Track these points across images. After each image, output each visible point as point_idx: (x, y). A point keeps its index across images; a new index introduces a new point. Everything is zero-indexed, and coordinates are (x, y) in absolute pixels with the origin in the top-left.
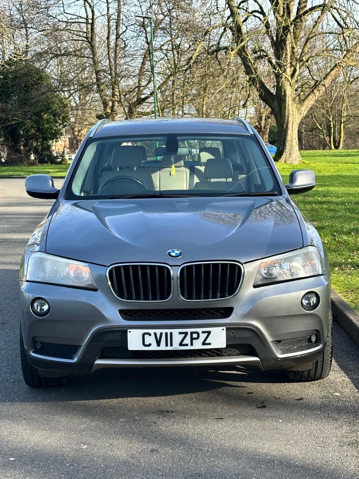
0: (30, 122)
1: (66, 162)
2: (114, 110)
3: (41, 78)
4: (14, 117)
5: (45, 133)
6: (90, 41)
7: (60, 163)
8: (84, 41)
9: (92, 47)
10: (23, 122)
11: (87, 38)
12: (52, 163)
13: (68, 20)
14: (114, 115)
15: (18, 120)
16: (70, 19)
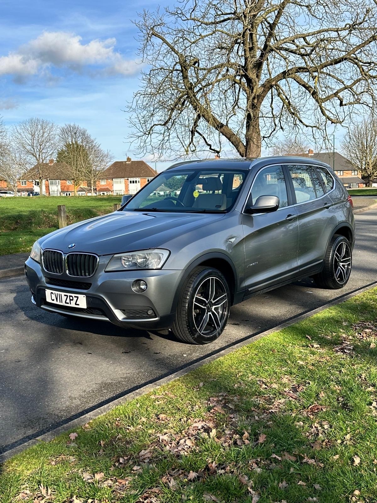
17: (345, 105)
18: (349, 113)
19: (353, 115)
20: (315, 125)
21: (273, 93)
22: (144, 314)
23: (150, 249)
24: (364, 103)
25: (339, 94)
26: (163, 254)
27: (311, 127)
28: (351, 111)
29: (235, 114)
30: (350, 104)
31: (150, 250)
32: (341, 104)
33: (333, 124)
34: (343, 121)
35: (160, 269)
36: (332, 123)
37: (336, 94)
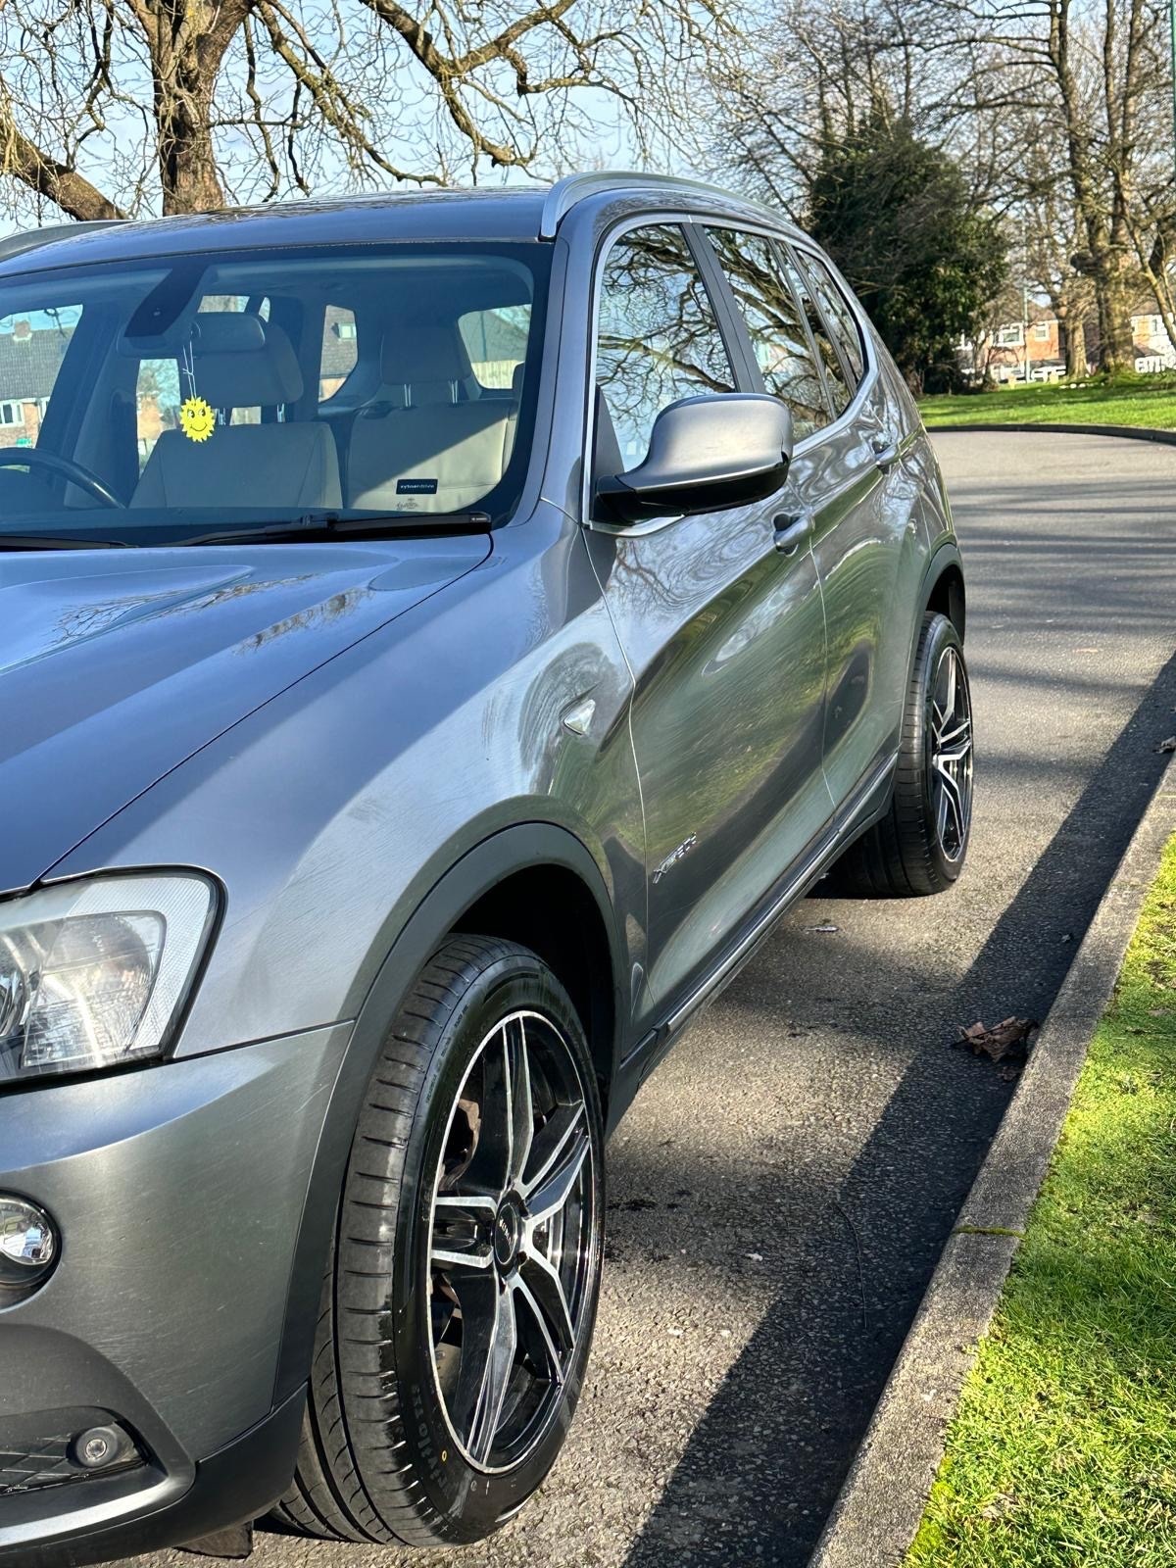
0: (903, 290)
1: (993, 387)
2: (1118, 240)
3: (933, 172)
4: (861, 279)
5: (939, 315)
6: (1057, 61)
7: (978, 390)
8: (1041, 63)
9: (1064, 80)
10: (884, 290)
11: (1050, 55)
12: (956, 392)
13: (998, 11)
14: (1119, 252)
15: (872, 288)
16: (1003, 8)
17: (538, 89)
18: (549, 124)
19: (566, 132)
20: (431, 173)
21: (254, 38)
22: (49, 1465)
23: (38, 886)
24: (605, 83)
25: (511, 46)
26: (161, 918)
27: (415, 178)
28: (557, 114)
29: (99, 127)
30: (556, 84)
31: (39, 900)
32: (522, 90)
33: (497, 165)
34: (532, 156)
35: (160, 1058)
36: (493, 165)
37: (501, 45)
